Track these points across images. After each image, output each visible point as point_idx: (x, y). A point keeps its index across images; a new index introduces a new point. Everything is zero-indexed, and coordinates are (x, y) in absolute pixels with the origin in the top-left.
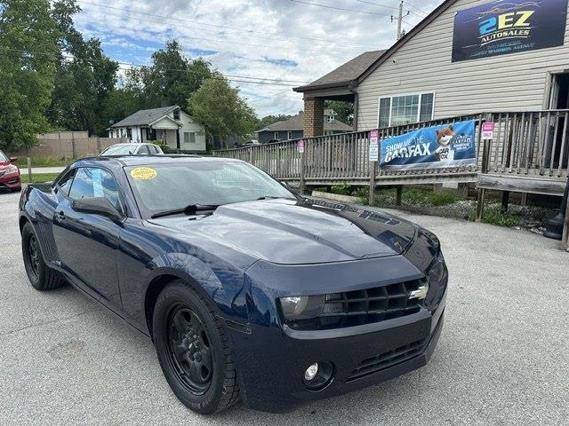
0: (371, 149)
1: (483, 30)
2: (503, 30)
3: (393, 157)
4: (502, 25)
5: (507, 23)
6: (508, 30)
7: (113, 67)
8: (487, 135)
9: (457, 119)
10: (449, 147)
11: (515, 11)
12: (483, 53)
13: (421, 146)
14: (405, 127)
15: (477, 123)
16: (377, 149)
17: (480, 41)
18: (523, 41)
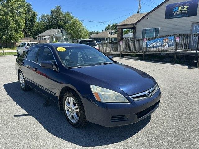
0: (144, 44)
1: (174, 10)
2: (180, 11)
3: (151, 46)
4: (180, 9)
5: (181, 9)
6: (181, 11)
7: (35, 14)
8: (177, 40)
9: (169, 36)
10: (167, 43)
11: (184, 6)
12: (174, 17)
13: (159, 43)
14: (154, 38)
15: (175, 37)
16: (146, 44)
17: (173, 14)
18: (186, 14)
